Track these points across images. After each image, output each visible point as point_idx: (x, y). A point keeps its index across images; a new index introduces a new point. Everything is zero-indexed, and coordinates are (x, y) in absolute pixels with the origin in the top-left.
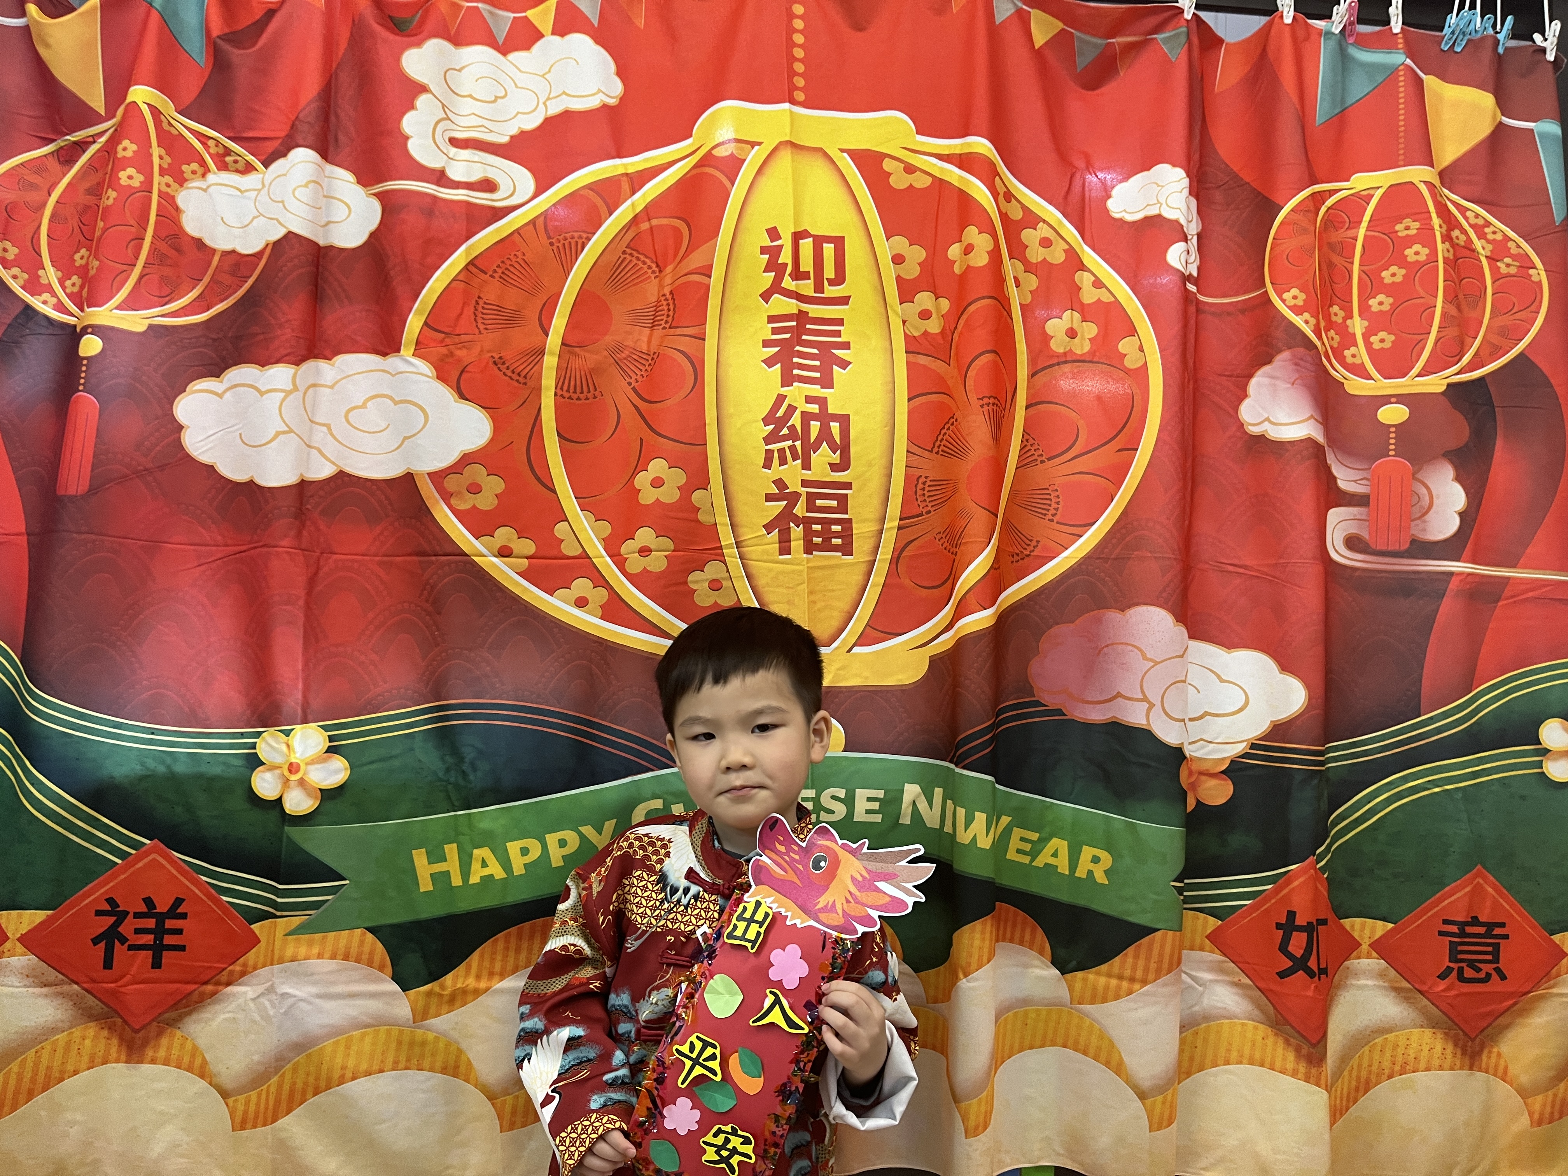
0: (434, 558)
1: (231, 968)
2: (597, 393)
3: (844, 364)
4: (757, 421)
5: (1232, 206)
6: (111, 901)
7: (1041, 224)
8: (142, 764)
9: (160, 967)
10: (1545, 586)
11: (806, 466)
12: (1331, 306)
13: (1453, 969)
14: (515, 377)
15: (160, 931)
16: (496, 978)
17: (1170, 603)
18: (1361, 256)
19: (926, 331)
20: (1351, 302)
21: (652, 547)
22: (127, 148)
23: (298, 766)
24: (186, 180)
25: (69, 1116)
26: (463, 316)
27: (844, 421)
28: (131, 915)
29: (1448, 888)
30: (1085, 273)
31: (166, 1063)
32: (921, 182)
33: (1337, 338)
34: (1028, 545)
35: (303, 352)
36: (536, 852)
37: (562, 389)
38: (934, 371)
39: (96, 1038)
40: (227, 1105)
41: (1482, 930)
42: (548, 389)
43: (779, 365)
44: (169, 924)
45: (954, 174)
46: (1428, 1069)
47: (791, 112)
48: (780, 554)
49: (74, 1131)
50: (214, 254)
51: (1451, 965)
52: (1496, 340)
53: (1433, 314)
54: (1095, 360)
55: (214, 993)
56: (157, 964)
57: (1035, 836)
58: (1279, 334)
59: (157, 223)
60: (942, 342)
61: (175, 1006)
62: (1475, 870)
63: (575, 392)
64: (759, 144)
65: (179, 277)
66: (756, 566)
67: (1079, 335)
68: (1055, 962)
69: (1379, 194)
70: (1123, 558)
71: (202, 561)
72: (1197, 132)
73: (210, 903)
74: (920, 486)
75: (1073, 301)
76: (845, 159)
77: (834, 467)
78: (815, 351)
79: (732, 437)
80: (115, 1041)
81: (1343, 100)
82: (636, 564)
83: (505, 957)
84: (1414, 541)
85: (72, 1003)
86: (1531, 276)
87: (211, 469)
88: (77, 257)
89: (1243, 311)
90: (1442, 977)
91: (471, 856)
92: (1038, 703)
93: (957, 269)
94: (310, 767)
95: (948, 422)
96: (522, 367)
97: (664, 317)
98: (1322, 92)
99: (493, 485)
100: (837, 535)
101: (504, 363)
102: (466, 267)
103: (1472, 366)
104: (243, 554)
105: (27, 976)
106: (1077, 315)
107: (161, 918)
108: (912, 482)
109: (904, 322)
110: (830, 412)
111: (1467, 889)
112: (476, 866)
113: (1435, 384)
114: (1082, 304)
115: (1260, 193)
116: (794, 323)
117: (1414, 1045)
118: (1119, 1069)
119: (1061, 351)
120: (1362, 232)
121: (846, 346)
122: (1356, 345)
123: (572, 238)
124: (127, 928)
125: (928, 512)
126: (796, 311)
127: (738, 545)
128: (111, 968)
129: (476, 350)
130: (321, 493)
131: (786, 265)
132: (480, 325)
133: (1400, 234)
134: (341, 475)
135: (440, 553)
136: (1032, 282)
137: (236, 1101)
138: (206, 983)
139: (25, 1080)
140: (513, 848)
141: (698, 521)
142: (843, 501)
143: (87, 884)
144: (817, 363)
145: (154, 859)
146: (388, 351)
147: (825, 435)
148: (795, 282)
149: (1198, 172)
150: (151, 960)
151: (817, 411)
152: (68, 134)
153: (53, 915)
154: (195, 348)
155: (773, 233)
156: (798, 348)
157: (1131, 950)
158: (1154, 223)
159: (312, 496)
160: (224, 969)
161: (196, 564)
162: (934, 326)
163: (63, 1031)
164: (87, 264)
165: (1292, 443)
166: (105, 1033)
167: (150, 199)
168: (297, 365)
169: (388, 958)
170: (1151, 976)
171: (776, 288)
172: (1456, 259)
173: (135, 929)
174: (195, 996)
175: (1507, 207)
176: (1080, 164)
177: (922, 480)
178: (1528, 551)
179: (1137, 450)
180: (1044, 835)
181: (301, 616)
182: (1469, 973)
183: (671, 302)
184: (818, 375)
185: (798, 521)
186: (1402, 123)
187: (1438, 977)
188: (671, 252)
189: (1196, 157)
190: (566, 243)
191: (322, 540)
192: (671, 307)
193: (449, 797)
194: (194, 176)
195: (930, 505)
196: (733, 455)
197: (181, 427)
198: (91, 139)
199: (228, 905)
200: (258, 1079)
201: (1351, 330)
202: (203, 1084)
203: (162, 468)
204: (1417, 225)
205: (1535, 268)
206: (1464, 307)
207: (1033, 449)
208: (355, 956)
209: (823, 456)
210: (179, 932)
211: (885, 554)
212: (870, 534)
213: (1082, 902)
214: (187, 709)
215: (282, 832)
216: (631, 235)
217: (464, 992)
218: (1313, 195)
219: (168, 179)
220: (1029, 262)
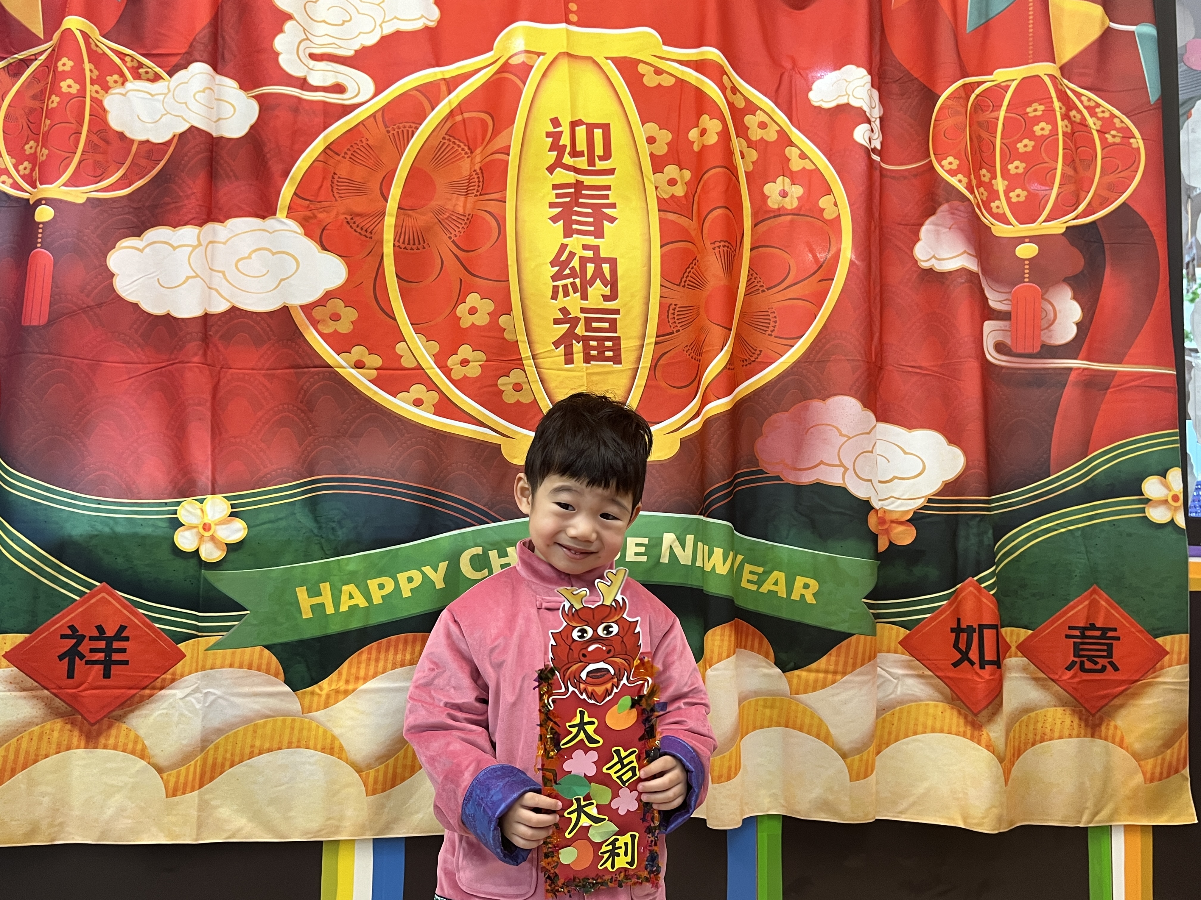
0: (306, 370)
1: (163, 676)
2: (425, 245)
3: (612, 220)
4: (546, 264)
5: (905, 96)
6: (72, 627)
7: (759, 111)
8: (92, 526)
9: (109, 677)
10: (1145, 377)
11: (584, 297)
12: (981, 169)
13: (1076, 662)
14: (363, 233)
15: (109, 650)
16: (361, 681)
17: (859, 394)
18: (1002, 132)
19: (673, 195)
20: (995, 167)
21: (470, 359)
22: (65, 64)
23: (210, 525)
24: (110, 88)
25: (42, 788)
26: (323, 188)
27: (613, 262)
28: (87, 639)
29: (1072, 603)
30: (793, 148)
31: (115, 748)
32: (667, 81)
33: (986, 194)
34: (754, 353)
35: (204, 217)
36: (390, 586)
37: (399, 241)
38: (679, 224)
39: (61, 730)
40: (162, 778)
41: (1098, 633)
42: (388, 242)
43: (562, 222)
44: (116, 645)
45: (692, 76)
46: (1060, 738)
47: (567, 30)
48: (566, 364)
49: (46, 799)
50: (133, 144)
51: (1076, 659)
52: (1104, 193)
53: (1056, 173)
54: (801, 213)
55: (151, 696)
56: (107, 675)
57: (760, 570)
58: (941, 192)
59: (90, 121)
60: (685, 202)
61: (121, 705)
62: (1091, 589)
63: (409, 244)
64: (544, 54)
65: (107, 162)
66: (548, 373)
67: (789, 195)
68: (778, 663)
69: (1014, 85)
70: (823, 361)
71: (131, 375)
72: (877, 40)
73: (146, 629)
74: (671, 311)
75: (785, 170)
76: (609, 64)
77: (606, 298)
78: (589, 211)
79: (528, 276)
80: (76, 733)
81: (987, 14)
82: (458, 372)
83: (368, 665)
84: (1043, 346)
85: (44, 704)
86: (1131, 144)
87: (136, 306)
88: (27, 147)
89: (915, 176)
90: (1069, 668)
91: (341, 591)
92: (762, 472)
93: (696, 148)
94: (218, 527)
95: (692, 263)
96: (367, 226)
97: (476, 187)
98: (971, 7)
99: (349, 315)
100: (609, 349)
101: (354, 223)
102: (324, 151)
103: (1084, 214)
104: (163, 369)
105: (11, 683)
106: (787, 180)
107: (110, 641)
108: (665, 309)
109: (656, 188)
110: (602, 256)
111: (1087, 603)
112: (344, 597)
113: (1058, 227)
114: (791, 171)
115: (925, 86)
116: (573, 190)
117: (1050, 720)
118: (827, 739)
119: (776, 207)
120: (1002, 113)
121: (613, 206)
122: (999, 199)
123: (405, 127)
124: (84, 648)
125: (678, 331)
126: (574, 181)
127: (534, 357)
128: (73, 678)
129: (333, 214)
130: (219, 323)
131: (566, 146)
132: (335, 194)
133: (1030, 115)
134: (234, 309)
135: (311, 365)
136: (753, 155)
137: (170, 775)
138: (144, 688)
139: (9, 761)
140: (373, 584)
141: (504, 339)
142: (613, 323)
143: (54, 615)
144: (591, 220)
145: (103, 597)
146: (265, 214)
147: (598, 273)
148: (573, 159)
149: (879, 70)
150: (102, 672)
151: (592, 256)
152: (16, 54)
153: (29, 638)
154: (121, 215)
155: (555, 122)
156: (576, 209)
157: (834, 651)
158: (843, 109)
159: (213, 325)
160: (158, 678)
161: (127, 377)
162: (679, 191)
163: (37, 725)
164: (36, 152)
165: (950, 273)
166: (69, 726)
167: (85, 102)
168: (201, 226)
169: (281, 667)
170: (849, 669)
171: (558, 163)
172: (1073, 133)
173: (91, 649)
174: (136, 699)
175: (1113, 92)
176: (788, 65)
177: (673, 307)
178: (1131, 351)
179: (833, 279)
180: (767, 569)
181: (209, 414)
182: (1088, 665)
183: (480, 175)
184: (592, 228)
185: (578, 339)
186: (1031, 30)
187: (1066, 668)
188: (479, 137)
189: (877, 58)
190: (400, 131)
191: (221, 358)
192: (481, 180)
193: (322, 548)
194: (115, 85)
195: (679, 325)
196: (529, 290)
197: (113, 275)
198: (33, 57)
199: (159, 630)
200: (186, 759)
201: (995, 188)
202: (143, 763)
203: (100, 305)
204: (1042, 107)
205: (1134, 137)
206: (1080, 169)
207: (756, 281)
208: (256, 666)
209: (597, 290)
210: (124, 650)
211: (646, 363)
212: (634, 348)
213: (797, 618)
214: (124, 486)
215: (200, 574)
216: (449, 124)
217: (337, 692)
218: (964, 86)
219: (97, 87)
220: (750, 140)
